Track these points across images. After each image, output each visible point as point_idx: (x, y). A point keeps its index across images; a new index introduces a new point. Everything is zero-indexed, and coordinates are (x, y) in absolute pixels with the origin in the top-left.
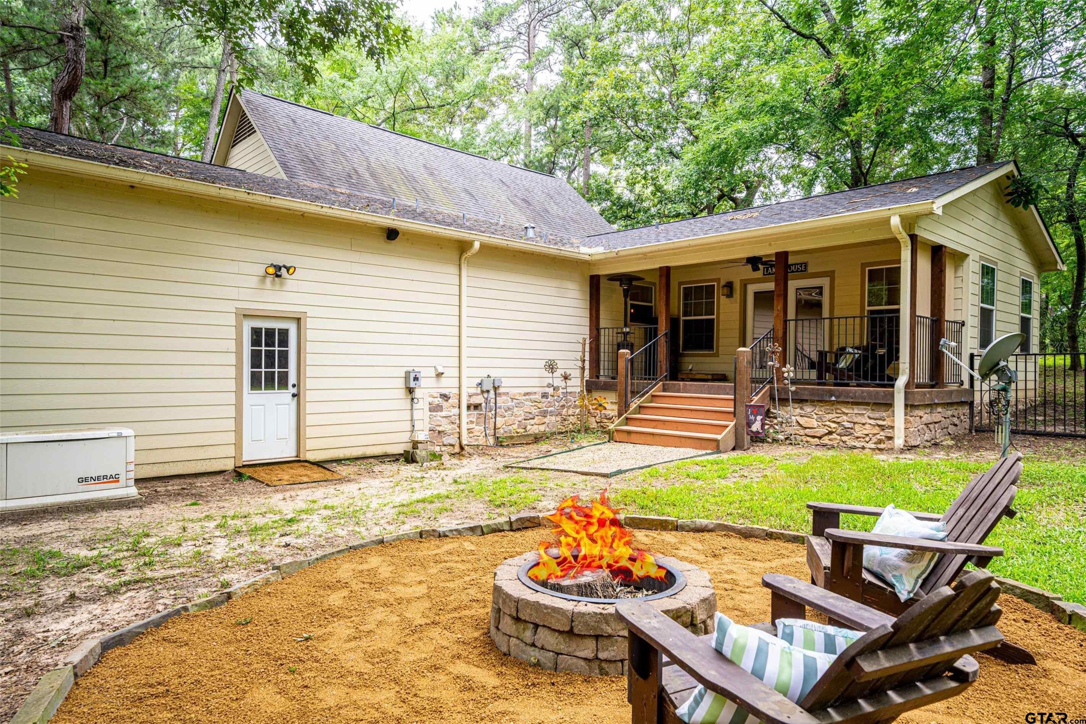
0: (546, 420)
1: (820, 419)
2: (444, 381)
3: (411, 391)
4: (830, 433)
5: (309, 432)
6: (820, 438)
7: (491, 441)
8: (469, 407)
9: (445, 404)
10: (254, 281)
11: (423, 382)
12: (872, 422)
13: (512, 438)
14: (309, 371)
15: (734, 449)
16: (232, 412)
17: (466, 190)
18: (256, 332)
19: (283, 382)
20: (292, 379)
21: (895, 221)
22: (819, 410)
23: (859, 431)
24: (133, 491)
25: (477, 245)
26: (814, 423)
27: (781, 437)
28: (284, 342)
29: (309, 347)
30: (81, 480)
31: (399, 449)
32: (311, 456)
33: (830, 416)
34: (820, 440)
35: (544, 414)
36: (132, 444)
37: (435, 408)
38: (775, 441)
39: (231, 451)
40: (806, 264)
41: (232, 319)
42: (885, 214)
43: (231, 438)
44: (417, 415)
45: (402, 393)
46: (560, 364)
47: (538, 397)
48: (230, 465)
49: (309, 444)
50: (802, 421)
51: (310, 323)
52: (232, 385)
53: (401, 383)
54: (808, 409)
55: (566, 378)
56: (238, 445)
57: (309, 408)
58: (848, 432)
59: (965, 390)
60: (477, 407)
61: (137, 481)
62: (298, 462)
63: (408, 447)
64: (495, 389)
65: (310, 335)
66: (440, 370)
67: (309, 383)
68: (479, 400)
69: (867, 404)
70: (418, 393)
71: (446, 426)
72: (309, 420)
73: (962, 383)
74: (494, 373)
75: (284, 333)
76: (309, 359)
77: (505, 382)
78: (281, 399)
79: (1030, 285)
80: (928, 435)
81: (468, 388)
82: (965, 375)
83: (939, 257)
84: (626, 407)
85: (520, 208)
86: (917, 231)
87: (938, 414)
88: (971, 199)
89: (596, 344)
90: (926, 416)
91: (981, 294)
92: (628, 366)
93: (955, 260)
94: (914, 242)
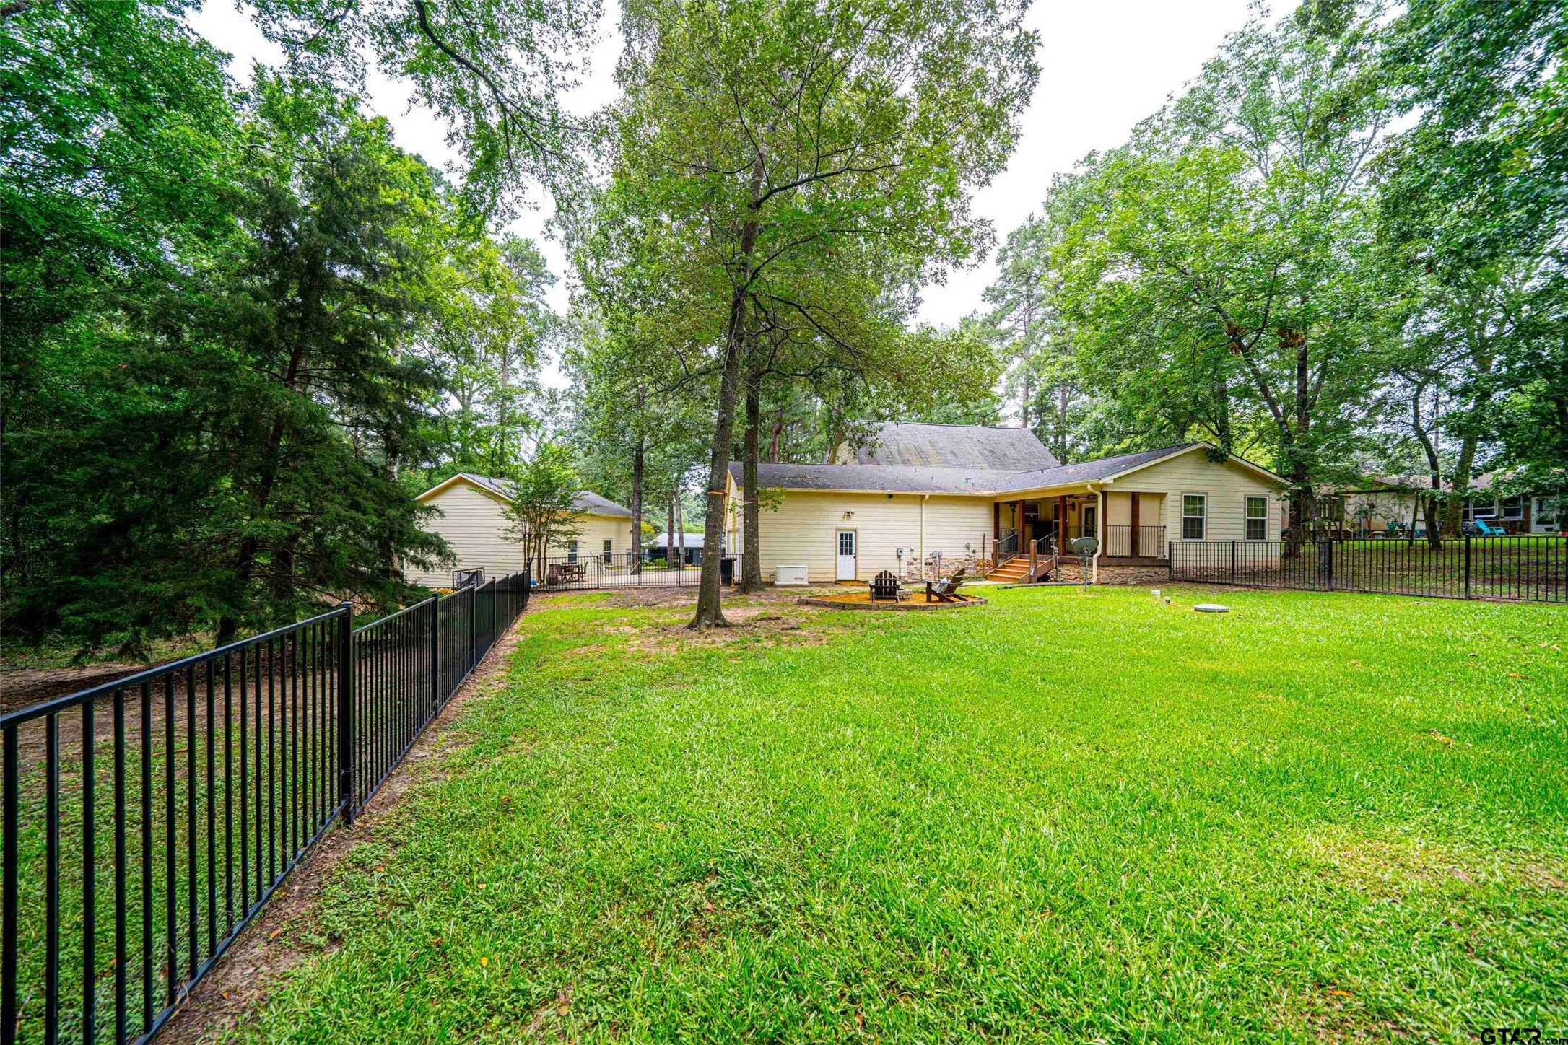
0: (967, 572)
2: (914, 553)
3: (899, 556)
4: (1075, 578)
5: (858, 571)
6: (1073, 580)
8: (926, 564)
9: (915, 562)
10: (841, 518)
11: (904, 553)
12: (1088, 572)
14: (859, 549)
15: (1029, 584)
16: (834, 562)
17: (951, 451)
18: (842, 536)
19: (851, 552)
20: (854, 552)
21: (1091, 486)
24: (807, 583)
25: (927, 496)
27: (1059, 580)
28: (851, 538)
29: (859, 540)
30: (795, 578)
32: (860, 579)
33: (1075, 570)
36: (807, 570)
37: (910, 564)
38: (1057, 582)
39: (834, 576)
41: (834, 531)
42: (1086, 483)
43: (833, 571)
44: (902, 566)
45: (895, 557)
46: (972, 546)
47: (964, 561)
48: (834, 580)
49: (859, 575)
50: (1067, 572)
51: (859, 532)
52: (833, 553)
53: (895, 553)
54: (1070, 567)
55: (974, 552)
56: (837, 574)
57: (859, 562)
59: (1166, 560)
60: (931, 564)
62: (856, 581)
64: (940, 556)
65: (859, 536)
66: (912, 548)
67: (859, 553)
68: (932, 561)
70: (903, 557)
71: (915, 571)
72: (859, 566)
73: (1164, 556)
74: (938, 550)
75: (851, 535)
76: (859, 545)
77: (944, 554)
78: (849, 559)
79: (1264, 500)
80: (1119, 579)
81: (926, 556)
82: (1167, 554)
83: (1135, 498)
84: (996, 565)
85: (986, 457)
86: (1105, 489)
87: (1131, 570)
88: (1168, 465)
89: (997, 536)
90: (1117, 571)
91: (1186, 511)
92: (996, 546)
93: (1161, 496)
94: (1105, 494)
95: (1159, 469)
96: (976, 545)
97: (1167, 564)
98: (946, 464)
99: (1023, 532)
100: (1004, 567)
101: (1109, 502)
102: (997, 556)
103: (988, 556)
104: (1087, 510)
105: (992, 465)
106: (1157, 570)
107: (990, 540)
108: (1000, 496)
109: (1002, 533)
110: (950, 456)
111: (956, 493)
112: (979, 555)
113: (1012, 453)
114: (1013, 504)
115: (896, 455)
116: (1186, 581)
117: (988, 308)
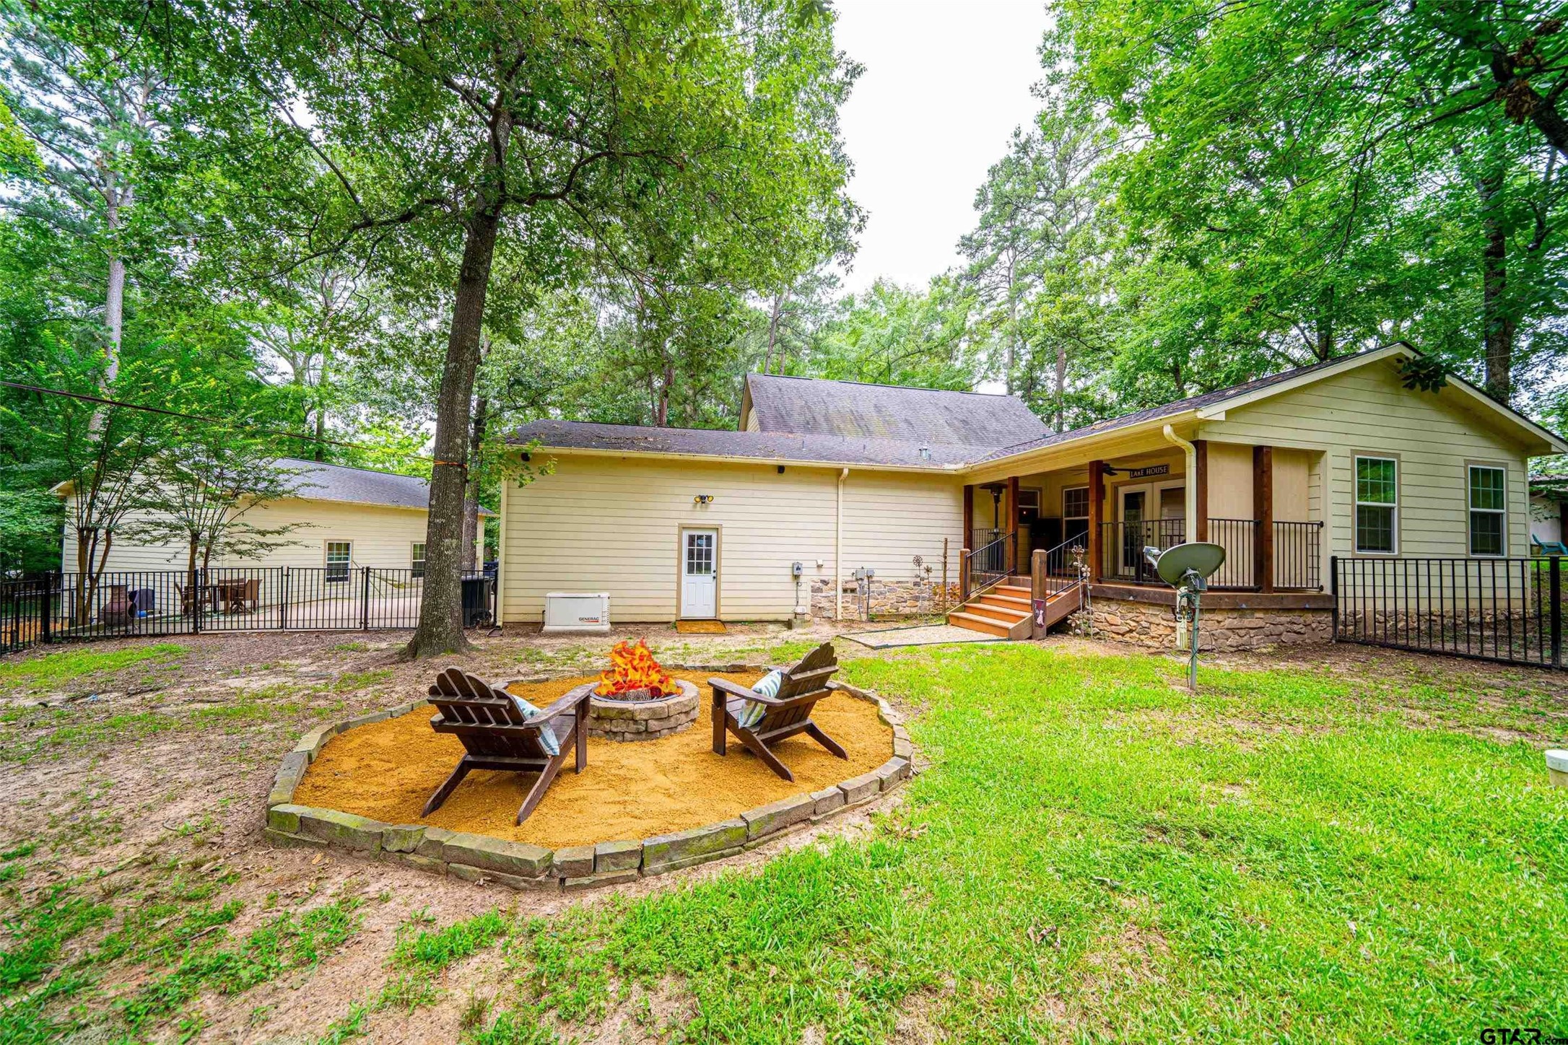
0: (919, 604)
1: (1122, 617)
2: (823, 571)
3: (796, 577)
4: (1131, 631)
5: (723, 602)
6: (1123, 635)
7: (864, 617)
8: (845, 591)
9: (824, 588)
10: (690, 507)
11: (804, 571)
12: (1165, 623)
13: (883, 616)
14: (723, 562)
15: (1030, 638)
16: (674, 586)
17: (906, 421)
18: (692, 539)
19: (708, 568)
20: (713, 567)
21: (1167, 430)
22: (1123, 609)
23: (1154, 631)
24: (607, 627)
25: (846, 472)
26: (1119, 621)
27: (1092, 631)
28: (709, 544)
29: (724, 547)
30: (581, 619)
31: (785, 618)
32: (723, 618)
33: (1130, 615)
34: (1123, 638)
35: (916, 599)
36: (606, 602)
37: (816, 590)
38: (1087, 635)
39: (674, 611)
40: (1167, 466)
41: (676, 531)
42: (1159, 424)
43: (674, 602)
44: (801, 594)
45: (789, 578)
46: (924, 559)
47: (910, 585)
48: (673, 619)
49: (723, 610)
50: (1109, 617)
51: (724, 531)
52: (675, 570)
53: (789, 572)
54: (1114, 607)
55: (928, 570)
56: (678, 607)
57: (723, 586)
58: (1145, 631)
59: (1327, 596)
60: (853, 591)
61: (612, 623)
62: (715, 621)
63: (791, 616)
64: (869, 577)
65: (724, 539)
66: (820, 562)
67: (723, 570)
68: (855, 585)
69: (1161, 605)
70: (802, 579)
71: (825, 604)
72: (723, 594)
73: (1321, 588)
74: (866, 566)
75: (709, 538)
76: (724, 555)
77: (877, 573)
78: (705, 580)
79: (1498, 474)
80: (1234, 640)
81: (844, 575)
82: (1326, 580)
83: (1261, 458)
84: (966, 596)
85: (956, 430)
86: (1202, 436)
87: (1257, 619)
88: (1325, 391)
89: (969, 542)
90: (1230, 621)
91: (1362, 491)
92: (967, 562)
93: (1310, 458)
94: (1201, 447)
95: (1305, 398)
96: (934, 560)
97: (1328, 605)
98: (895, 435)
99: (1015, 536)
100: (980, 599)
101: (1213, 463)
102: (968, 577)
103: (954, 577)
104: (1128, 497)
105: (966, 439)
106: (1309, 617)
107: (956, 548)
108: (975, 473)
109: (978, 538)
110: (903, 425)
111: (898, 467)
112: (936, 576)
113: (993, 425)
114: (996, 487)
115: (821, 419)
116: (1365, 643)
117: (964, 263)
